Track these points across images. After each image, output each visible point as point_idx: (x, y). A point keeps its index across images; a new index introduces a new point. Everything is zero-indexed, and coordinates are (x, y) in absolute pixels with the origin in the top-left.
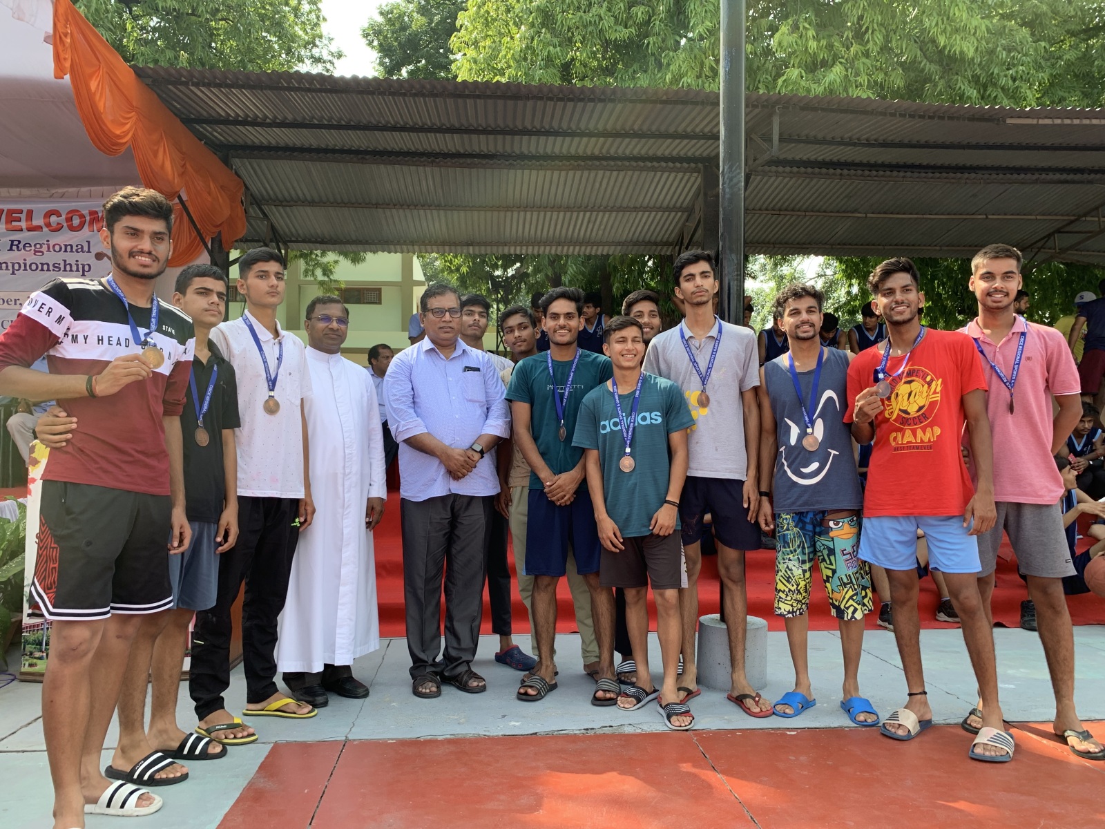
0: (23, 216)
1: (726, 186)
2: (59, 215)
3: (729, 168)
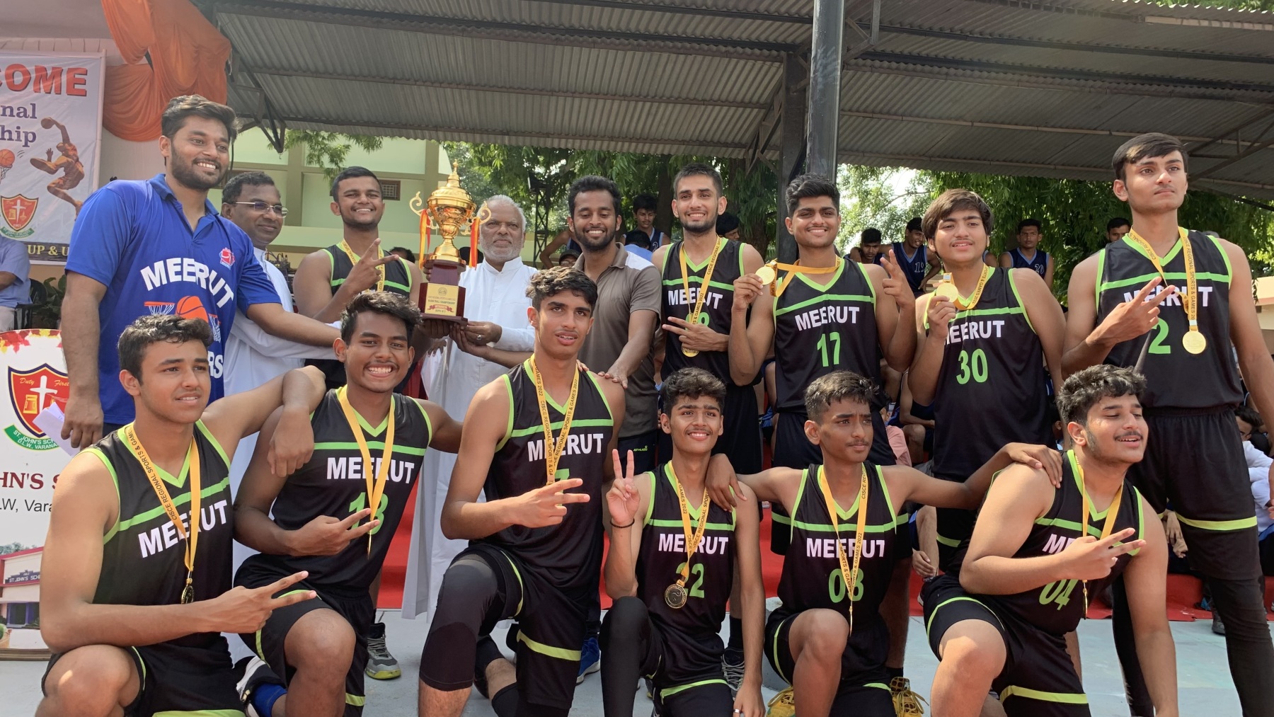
1: (818, 74)
3: (823, 52)
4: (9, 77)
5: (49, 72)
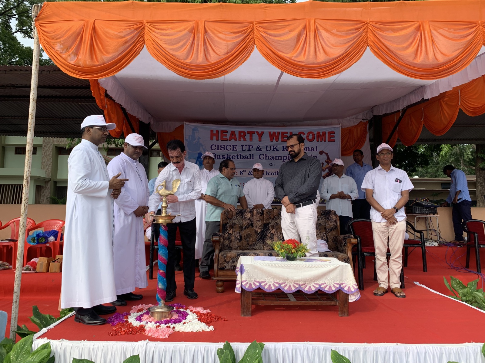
4: (308, 136)
5: (321, 134)
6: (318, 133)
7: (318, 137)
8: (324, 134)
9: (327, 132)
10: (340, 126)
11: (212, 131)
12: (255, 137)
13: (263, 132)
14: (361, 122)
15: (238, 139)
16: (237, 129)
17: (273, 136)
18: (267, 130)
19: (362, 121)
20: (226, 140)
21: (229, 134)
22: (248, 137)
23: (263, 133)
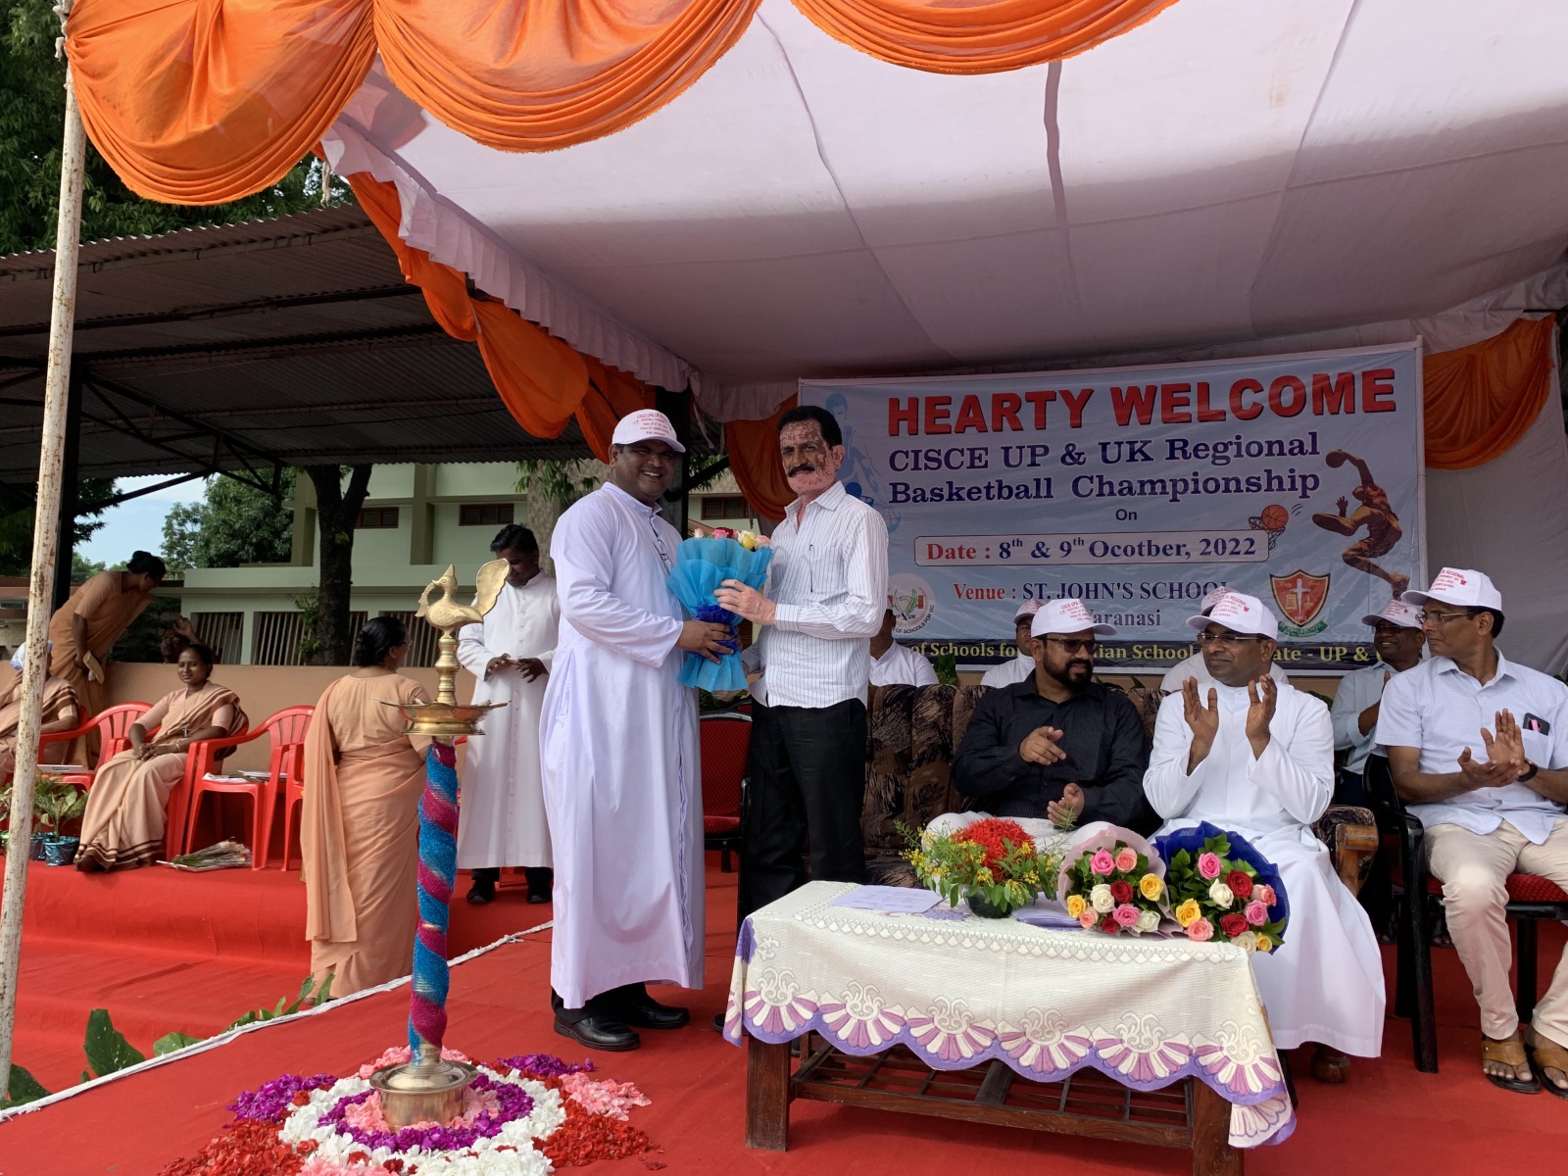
0: (1193, 396)
2: (1258, 389)
4: (1275, 397)
5: (1333, 382)
6: (1321, 381)
7: (1318, 395)
8: (1346, 381)
9: (1358, 373)
10: (1418, 343)
11: (894, 403)
12: (1058, 411)
13: (1091, 392)
14: (1518, 322)
15: (989, 423)
16: (986, 387)
17: (1128, 405)
18: (1101, 381)
19: (1527, 316)
20: (946, 430)
21: (955, 409)
22: (1027, 414)
23: (1087, 394)
